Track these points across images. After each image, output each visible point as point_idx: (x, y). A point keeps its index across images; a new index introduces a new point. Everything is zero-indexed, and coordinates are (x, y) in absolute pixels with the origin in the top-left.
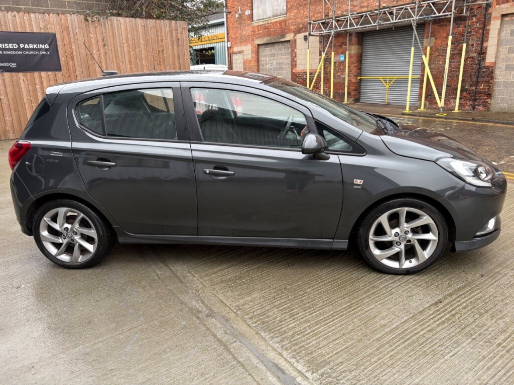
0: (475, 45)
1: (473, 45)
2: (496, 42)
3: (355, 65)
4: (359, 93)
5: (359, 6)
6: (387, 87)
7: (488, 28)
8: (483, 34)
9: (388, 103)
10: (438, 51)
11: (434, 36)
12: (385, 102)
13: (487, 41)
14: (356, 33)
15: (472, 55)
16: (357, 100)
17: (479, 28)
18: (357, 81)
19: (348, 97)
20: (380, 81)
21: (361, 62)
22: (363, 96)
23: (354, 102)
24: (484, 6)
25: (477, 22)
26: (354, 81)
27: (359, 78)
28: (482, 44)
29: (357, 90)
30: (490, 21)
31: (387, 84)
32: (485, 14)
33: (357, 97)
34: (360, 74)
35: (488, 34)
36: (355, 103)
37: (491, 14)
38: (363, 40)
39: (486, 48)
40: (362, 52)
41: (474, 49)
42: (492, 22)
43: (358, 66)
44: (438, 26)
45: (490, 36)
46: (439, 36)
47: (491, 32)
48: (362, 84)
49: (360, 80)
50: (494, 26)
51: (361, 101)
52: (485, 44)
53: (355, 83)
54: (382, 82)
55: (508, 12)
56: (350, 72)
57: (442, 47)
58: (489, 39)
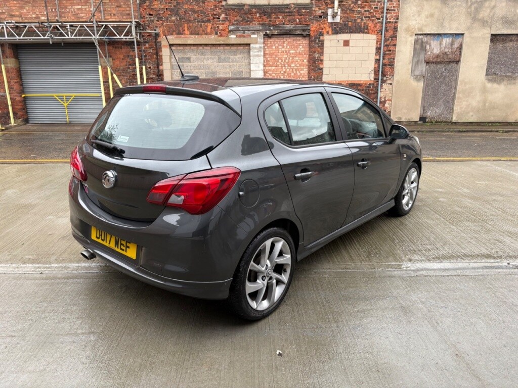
0: (152, 68)
1: (150, 68)
2: (169, 67)
3: (16, 81)
4: (27, 112)
5: (7, 14)
6: (66, 105)
7: (160, 54)
8: (157, 59)
9: (70, 122)
10: (118, 71)
11: (111, 57)
12: (66, 121)
13: (162, 65)
14: (9, 44)
15: (151, 76)
16: (26, 121)
17: (153, 54)
18: (22, 99)
19: (14, 118)
20: (55, 99)
21: (21, 77)
22: (31, 115)
23: (24, 123)
24: (154, 35)
25: (150, 48)
26: (18, 99)
27: (23, 96)
28: (158, 67)
29: (24, 109)
30: (161, 48)
31: (65, 102)
32: (155, 42)
33: (25, 117)
34: (22, 91)
35: (162, 59)
36: (26, 124)
37: (160, 42)
38: (18, 53)
39: (162, 71)
40: (20, 66)
41: (152, 71)
42: (163, 49)
43: (19, 82)
44: (113, 47)
45: (164, 61)
46: (116, 57)
47: (163, 57)
48: (28, 102)
49: (24, 97)
50: (165, 52)
51: (30, 122)
52: (161, 68)
53: (20, 102)
54: (58, 100)
55: (174, 43)
56: (10, 88)
57: (122, 68)
58: (164, 64)
